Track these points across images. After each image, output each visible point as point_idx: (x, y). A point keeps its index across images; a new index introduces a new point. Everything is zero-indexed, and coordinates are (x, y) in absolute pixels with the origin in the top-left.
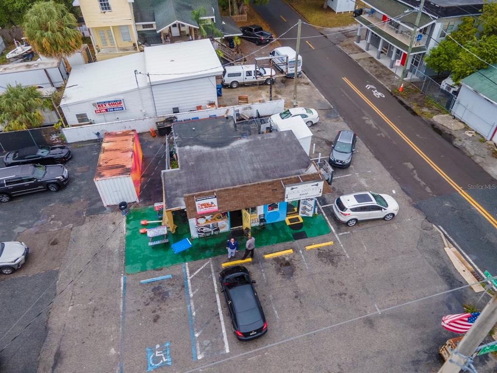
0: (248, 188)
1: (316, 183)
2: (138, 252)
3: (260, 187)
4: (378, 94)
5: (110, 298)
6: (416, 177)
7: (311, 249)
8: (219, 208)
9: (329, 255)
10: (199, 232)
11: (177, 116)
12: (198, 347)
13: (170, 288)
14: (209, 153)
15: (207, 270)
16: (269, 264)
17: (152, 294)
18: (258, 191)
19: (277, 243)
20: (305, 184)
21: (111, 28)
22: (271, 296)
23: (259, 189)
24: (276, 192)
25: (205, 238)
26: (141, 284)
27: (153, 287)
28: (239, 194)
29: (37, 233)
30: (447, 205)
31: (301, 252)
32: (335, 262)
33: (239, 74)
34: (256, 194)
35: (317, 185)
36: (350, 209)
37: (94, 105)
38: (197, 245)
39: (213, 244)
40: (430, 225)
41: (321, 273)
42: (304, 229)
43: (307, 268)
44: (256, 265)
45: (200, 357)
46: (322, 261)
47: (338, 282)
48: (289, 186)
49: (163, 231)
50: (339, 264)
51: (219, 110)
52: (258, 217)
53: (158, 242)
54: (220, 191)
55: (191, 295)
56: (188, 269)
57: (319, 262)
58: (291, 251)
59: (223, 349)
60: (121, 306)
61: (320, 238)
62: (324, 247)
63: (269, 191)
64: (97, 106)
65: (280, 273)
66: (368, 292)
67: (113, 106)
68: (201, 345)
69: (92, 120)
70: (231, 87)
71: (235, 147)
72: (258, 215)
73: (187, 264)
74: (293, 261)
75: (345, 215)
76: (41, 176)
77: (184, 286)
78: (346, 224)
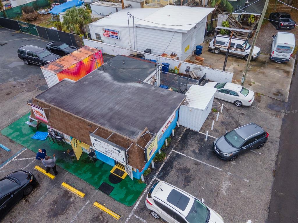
0: (72, 118)
3: (81, 122)
7: (97, 208)
11: (145, 55)
16: (57, 192)
18: (79, 125)
20: (107, 142)
23: (80, 124)
28: (65, 119)
31: (88, 202)
33: (223, 43)
34: (77, 127)
35: (119, 151)
36: (154, 200)
42: (116, 186)
43: (72, 221)
44: (51, 184)
48: (93, 136)
53: (31, 124)
56: (21, 153)
58: (82, 195)
63: (86, 131)
64: (105, 31)
67: (113, 34)
71: (126, 86)
73: (26, 149)
74: (73, 205)
75: (147, 201)
76: (42, 57)
77: (3, 162)
78: (150, 212)
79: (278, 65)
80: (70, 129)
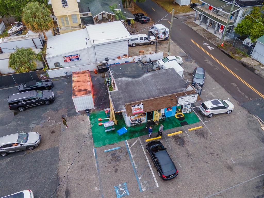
0: (158, 99)
1: (194, 95)
2: (99, 135)
3: (164, 98)
4: (210, 48)
5: (89, 160)
6: (239, 90)
7: (192, 130)
8: (144, 110)
9: (201, 133)
10: (131, 123)
12: (142, 185)
13: (121, 154)
14: (132, 81)
15: (138, 144)
16: (171, 139)
17: (111, 158)
18: (163, 101)
19: (172, 128)
20: (188, 96)
21: (68, 16)
22: (175, 156)
23: (164, 99)
24: (172, 101)
25: (134, 126)
26: (104, 152)
27: (111, 154)
28: (154, 102)
29: (42, 127)
30: (258, 104)
31: (186, 132)
32: (205, 137)
33: (137, 39)
34: (163, 102)
35: (194, 96)
36: (210, 108)
37: (64, 57)
38: (130, 130)
39: (139, 130)
40: (251, 115)
41: (199, 143)
42: (185, 120)
43: (191, 140)
44: (163, 140)
45: (144, 190)
46: (198, 136)
47: (209, 147)
48: (180, 98)
49: (111, 123)
50: (208, 138)
51: (130, 59)
52: (161, 115)
53: (110, 130)
54: (144, 101)
55: (133, 157)
56: (128, 144)
57: (197, 137)
58: (181, 132)
59: (155, 185)
60: (96, 165)
61: (195, 124)
62: (197, 129)
63: (169, 100)
64: (65, 58)
65: (177, 144)
66: (226, 152)
67: (73, 58)
68: (143, 184)
69: (62, 65)
70: (132, 46)
71: (145, 78)
72: (161, 113)
73: (127, 140)
74: (183, 137)
75: (207, 112)
76: (41, 97)
77: (128, 153)
78: (208, 116)
79: (165, 41)
80: (158, 106)
